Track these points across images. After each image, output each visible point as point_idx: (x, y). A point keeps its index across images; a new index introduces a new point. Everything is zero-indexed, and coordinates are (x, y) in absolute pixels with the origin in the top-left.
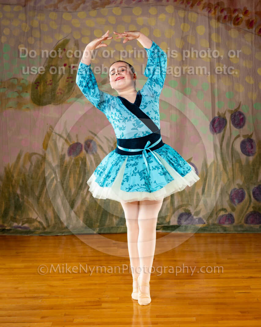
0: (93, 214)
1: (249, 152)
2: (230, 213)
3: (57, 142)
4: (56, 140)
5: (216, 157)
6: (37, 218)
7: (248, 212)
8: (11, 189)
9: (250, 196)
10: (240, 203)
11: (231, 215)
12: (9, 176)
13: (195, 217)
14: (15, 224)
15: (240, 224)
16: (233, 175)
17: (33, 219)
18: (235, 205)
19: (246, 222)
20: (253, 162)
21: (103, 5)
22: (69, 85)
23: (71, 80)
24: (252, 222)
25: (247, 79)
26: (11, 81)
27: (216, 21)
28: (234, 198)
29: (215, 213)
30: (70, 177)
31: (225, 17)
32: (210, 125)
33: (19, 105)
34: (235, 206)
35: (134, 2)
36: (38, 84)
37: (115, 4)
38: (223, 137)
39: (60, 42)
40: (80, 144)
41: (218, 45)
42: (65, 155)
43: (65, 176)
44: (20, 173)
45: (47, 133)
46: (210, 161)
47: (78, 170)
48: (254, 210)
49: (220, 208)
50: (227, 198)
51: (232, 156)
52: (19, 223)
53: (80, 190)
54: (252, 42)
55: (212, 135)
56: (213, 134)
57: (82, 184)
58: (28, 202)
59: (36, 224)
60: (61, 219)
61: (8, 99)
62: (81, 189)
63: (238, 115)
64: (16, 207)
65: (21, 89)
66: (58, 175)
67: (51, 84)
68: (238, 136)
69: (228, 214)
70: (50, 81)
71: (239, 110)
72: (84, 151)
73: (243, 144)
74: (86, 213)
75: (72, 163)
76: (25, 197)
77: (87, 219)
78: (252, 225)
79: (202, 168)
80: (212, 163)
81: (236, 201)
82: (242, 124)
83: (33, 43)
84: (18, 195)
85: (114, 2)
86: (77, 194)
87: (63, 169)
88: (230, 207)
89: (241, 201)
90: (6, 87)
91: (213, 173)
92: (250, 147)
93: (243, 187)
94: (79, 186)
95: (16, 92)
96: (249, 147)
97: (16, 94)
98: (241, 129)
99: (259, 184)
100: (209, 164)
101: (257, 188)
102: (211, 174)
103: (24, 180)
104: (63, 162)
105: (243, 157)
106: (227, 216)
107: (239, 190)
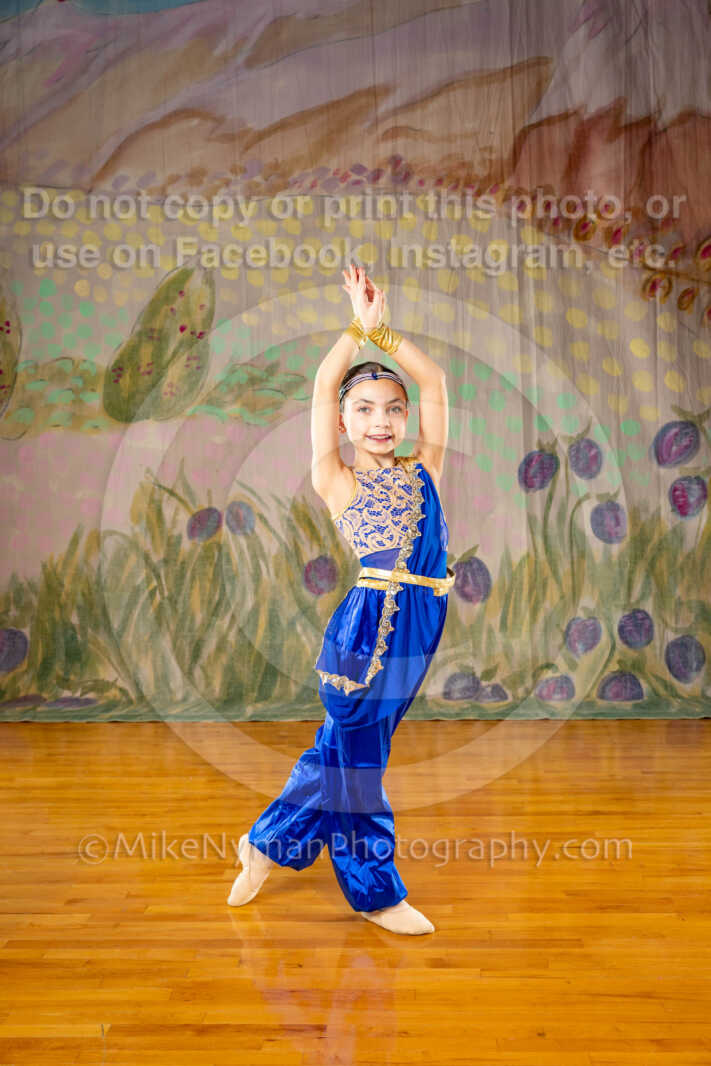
0: (245, 673)
1: (610, 534)
2: (564, 674)
3: (164, 505)
4: (161, 501)
5: (534, 545)
6: (116, 680)
7: (606, 673)
8: (57, 615)
9: (611, 636)
10: (589, 653)
11: (566, 680)
12: (52, 584)
13: (484, 683)
14: (66, 694)
15: (588, 699)
16: (574, 588)
17: (108, 683)
18: (578, 656)
19: (602, 696)
20: (619, 558)
21: (273, 191)
22: (189, 375)
23: (194, 364)
24: (617, 696)
25: (605, 367)
26: (58, 363)
27: (535, 230)
28: (575, 641)
29: (531, 673)
30: (192, 588)
31: (556, 222)
32: (520, 471)
33: (76, 419)
34: (577, 660)
35: (342, 185)
36: (119, 372)
37: (299, 187)
38: (551, 498)
39: (172, 275)
40: (216, 511)
41: (539, 285)
42: (180, 537)
43: (182, 584)
44: (77, 577)
45: (141, 484)
46: (519, 552)
47: (210, 570)
48: (620, 666)
49: (541, 662)
50: (559, 639)
51: (571, 542)
52: (75, 692)
53: (214, 618)
54: (617, 280)
55: (523, 494)
56: (527, 492)
57: (219, 604)
58: (96, 643)
59: (113, 693)
60: (172, 684)
61: (51, 407)
62: (217, 616)
63: (585, 447)
64: (68, 655)
65: (80, 384)
66: (164, 583)
67: (149, 373)
68: (587, 496)
69: (561, 677)
70: (148, 365)
71: (589, 436)
72: (225, 528)
73: (597, 513)
74: (229, 670)
75: (196, 556)
76: (90, 631)
77: (230, 685)
78: (616, 703)
79: (501, 569)
80: (524, 559)
81: (579, 647)
82: (594, 468)
83: (107, 277)
84: (73, 628)
85: (297, 185)
86: (208, 625)
87: (178, 568)
88: (565, 660)
89: (589, 647)
90: (47, 378)
91: (526, 580)
92: (613, 523)
93: (596, 616)
94: (213, 605)
95: (70, 389)
96: (610, 522)
97: (70, 396)
98: (593, 480)
99: (635, 607)
100: (516, 560)
101: (629, 617)
102: (521, 583)
103: (86, 591)
104: (177, 554)
105: (596, 546)
106: (557, 681)
107: (588, 623)
